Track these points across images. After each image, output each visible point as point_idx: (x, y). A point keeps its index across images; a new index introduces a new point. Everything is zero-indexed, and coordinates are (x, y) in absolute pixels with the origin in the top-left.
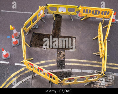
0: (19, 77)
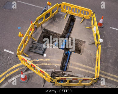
0: (21, 69)
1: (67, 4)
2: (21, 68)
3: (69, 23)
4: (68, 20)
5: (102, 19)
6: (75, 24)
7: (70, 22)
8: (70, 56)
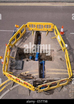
0: (7, 86)
1: (31, 23)
4: (36, 35)
5: (62, 28)
7: (38, 37)
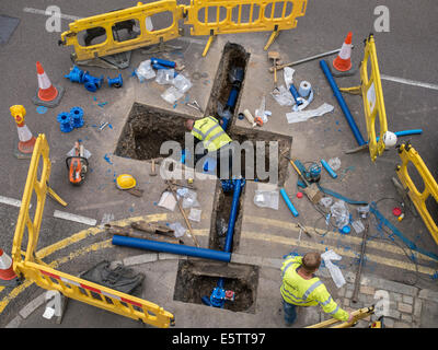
2: (65, 260)
3: (224, 72)
5: (348, 43)
6: (246, 77)
8: (240, 195)
